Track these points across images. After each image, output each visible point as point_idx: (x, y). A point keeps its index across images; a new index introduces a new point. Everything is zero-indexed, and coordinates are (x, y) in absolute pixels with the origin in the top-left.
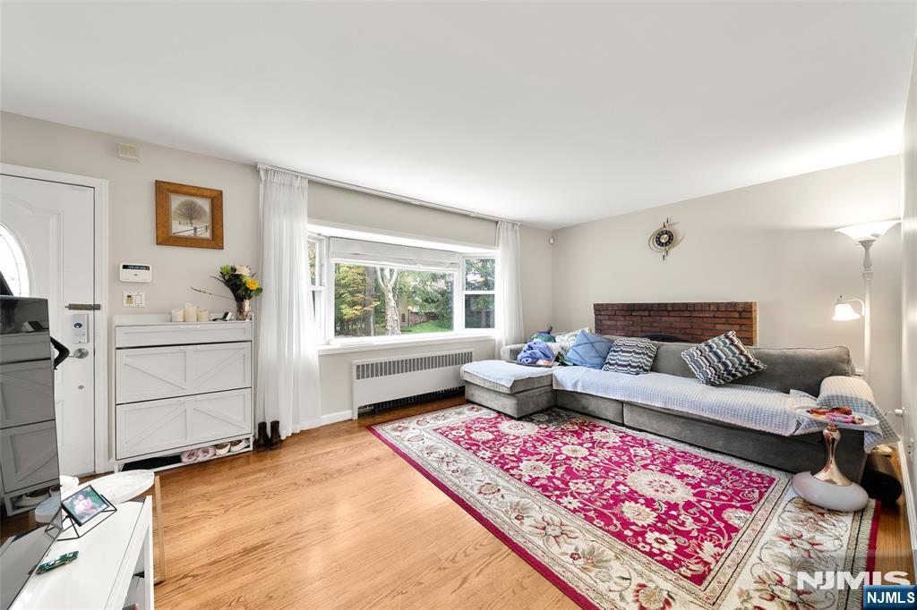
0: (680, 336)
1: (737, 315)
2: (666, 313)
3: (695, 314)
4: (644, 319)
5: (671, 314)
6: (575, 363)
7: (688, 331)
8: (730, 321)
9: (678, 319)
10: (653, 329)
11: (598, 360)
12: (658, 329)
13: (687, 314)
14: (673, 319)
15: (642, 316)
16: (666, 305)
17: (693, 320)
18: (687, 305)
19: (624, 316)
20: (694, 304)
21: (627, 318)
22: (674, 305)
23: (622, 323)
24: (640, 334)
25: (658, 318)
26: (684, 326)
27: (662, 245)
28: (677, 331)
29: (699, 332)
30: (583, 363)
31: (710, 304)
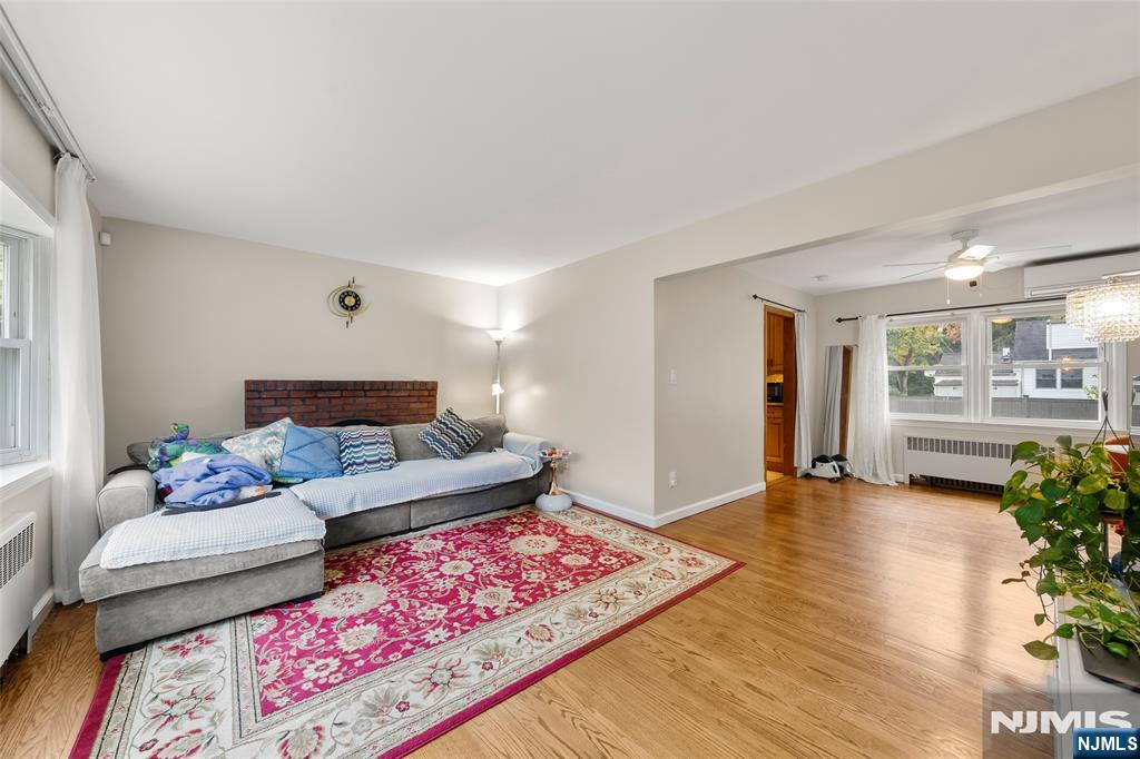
0: (377, 419)
1: (426, 393)
2: (362, 393)
3: (392, 394)
4: (333, 400)
5: (368, 394)
6: (307, 476)
7: (385, 413)
8: (421, 399)
9: (374, 400)
10: (346, 414)
11: (334, 465)
12: (351, 414)
13: (385, 393)
14: (369, 400)
15: (330, 398)
16: (363, 383)
17: (390, 399)
18: (385, 384)
19: (303, 399)
20: (393, 382)
21: (308, 402)
22: (372, 383)
23: (299, 410)
24: (328, 422)
25: (351, 400)
26: (379, 407)
27: (347, 309)
28: (373, 414)
29: (395, 412)
30: (316, 475)
31: (406, 383)
